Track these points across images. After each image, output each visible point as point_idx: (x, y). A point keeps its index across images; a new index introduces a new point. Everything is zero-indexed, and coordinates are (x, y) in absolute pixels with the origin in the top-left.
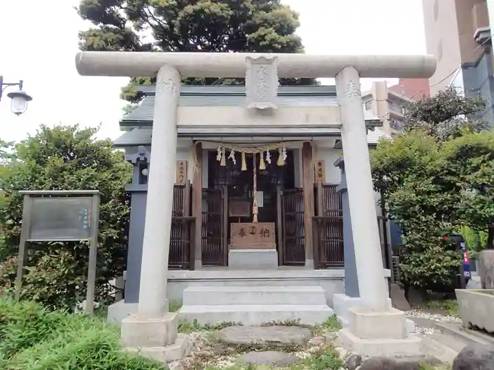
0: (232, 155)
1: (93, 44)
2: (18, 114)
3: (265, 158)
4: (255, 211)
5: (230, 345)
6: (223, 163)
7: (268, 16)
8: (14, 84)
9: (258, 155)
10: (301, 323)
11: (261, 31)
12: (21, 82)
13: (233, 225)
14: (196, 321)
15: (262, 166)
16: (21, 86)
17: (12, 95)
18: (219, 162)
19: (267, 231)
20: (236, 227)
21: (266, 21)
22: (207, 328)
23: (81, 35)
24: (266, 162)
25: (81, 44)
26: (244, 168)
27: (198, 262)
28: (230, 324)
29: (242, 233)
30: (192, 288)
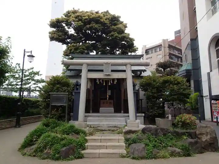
0: (101, 81)
1: (54, 36)
2: (30, 62)
3: (110, 82)
4: (108, 96)
5: (99, 130)
6: (98, 83)
7: (115, 27)
8: (29, 52)
9: (109, 81)
10: (118, 126)
11: (112, 33)
12: (31, 51)
13: (101, 101)
14: (91, 126)
15: (110, 84)
16: (31, 53)
17: (28, 56)
18: (97, 83)
19: (111, 103)
20: (102, 101)
21: (114, 29)
22: (94, 127)
23: (50, 33)
24: (111, 83)
25: (49, 36)
26: (104, 84)
27: (91, 111)
28: (99, 127)
29: (104, 103)
30: (89, 118)
